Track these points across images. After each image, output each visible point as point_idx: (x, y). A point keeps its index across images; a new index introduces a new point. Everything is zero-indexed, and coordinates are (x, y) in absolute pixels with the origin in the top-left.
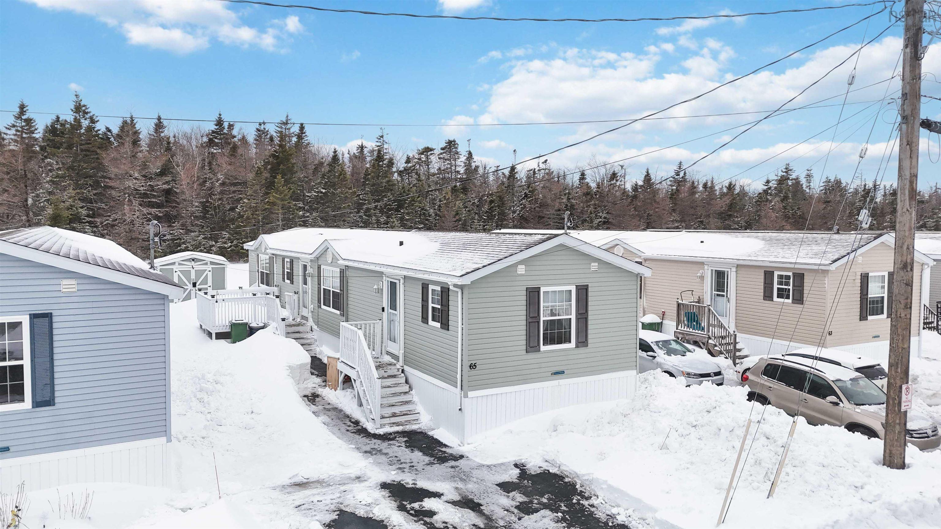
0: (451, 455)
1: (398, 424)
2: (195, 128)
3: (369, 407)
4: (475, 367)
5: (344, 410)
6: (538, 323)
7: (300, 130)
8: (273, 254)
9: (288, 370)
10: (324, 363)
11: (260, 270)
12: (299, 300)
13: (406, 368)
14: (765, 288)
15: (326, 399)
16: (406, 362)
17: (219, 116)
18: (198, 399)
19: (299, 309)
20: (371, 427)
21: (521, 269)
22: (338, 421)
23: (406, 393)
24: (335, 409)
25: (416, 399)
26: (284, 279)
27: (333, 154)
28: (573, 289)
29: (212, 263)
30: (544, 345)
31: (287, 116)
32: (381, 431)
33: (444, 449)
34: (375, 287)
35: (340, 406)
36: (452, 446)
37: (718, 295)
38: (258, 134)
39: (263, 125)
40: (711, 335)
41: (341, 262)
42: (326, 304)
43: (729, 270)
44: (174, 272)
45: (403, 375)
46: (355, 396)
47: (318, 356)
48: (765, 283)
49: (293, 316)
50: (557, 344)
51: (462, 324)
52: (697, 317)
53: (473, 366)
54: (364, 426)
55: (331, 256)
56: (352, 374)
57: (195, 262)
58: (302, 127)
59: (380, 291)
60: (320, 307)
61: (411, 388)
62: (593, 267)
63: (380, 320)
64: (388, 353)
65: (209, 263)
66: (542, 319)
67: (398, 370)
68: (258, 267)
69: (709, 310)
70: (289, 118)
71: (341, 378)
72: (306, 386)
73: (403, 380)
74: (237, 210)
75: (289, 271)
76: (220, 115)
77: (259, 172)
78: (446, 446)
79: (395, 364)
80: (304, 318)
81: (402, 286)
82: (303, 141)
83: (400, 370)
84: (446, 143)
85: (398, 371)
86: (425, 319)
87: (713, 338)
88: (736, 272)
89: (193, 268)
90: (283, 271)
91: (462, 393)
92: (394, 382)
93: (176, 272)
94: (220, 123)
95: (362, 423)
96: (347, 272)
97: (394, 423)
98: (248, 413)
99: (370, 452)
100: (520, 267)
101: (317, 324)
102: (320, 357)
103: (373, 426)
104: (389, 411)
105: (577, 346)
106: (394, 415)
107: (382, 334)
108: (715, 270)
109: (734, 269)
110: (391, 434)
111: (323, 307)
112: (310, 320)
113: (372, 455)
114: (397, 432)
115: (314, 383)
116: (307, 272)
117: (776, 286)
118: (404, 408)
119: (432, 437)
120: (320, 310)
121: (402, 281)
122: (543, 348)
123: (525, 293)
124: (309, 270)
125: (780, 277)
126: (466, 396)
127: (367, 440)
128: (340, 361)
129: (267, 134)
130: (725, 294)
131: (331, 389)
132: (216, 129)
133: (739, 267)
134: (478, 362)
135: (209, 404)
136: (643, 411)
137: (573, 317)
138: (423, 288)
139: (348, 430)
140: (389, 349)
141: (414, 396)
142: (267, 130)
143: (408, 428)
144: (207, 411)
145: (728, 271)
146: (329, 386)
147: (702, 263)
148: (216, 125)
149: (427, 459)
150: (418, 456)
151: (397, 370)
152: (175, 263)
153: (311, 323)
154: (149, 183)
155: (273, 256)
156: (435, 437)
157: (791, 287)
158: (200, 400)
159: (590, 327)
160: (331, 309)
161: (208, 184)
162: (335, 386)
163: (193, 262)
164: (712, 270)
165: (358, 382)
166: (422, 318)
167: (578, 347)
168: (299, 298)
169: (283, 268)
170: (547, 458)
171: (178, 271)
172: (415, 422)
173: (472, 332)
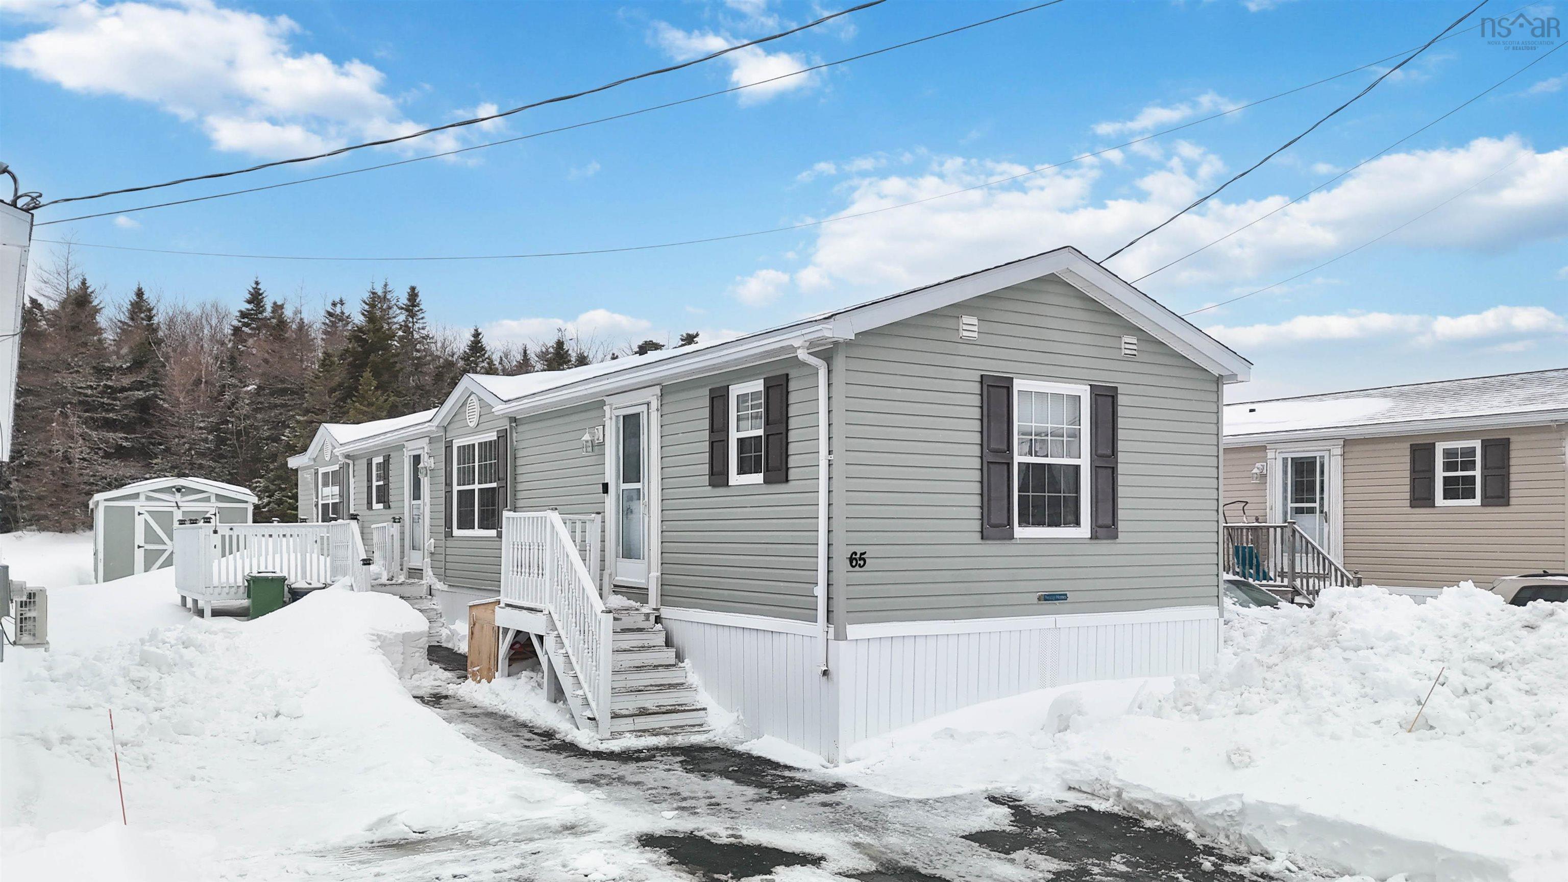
0: (811, 783)
1: (655, 732)
2: (208, 306)
3: (580, 692)
4: (862, 563)
5: (513, 714)
6: (1009, 465)
7: (409, 300)
8: (348, 456)
9: (373, 641)
10: (460, 654)
11: (320, 503)
12: (402, 539)
13: (666, 612)
14: (1413, 480)
15: (468, 700)
16: (666, 598)
17: (254, 286)
18: (132, 681)
19: (402, 558)
20: (584, 738)
21: (969, 325)
22: (499, 731)
23: (670, 665)
24: (490, 715)
25: (693, 678)
26: (370, 503)
27: (473, 339)
28: (1084, 392)
29: (219, 498)
30: (1020, 525)
31: (386, 285)
32: (616, 746)
33: (787, 773)
34: (587, 437)
35: (502, 708)
36: (807, 767)
37: (1299, 511)
38: (330, 321)
39: (339, 305)
40: (1299, 587)
41: (499, 408)
42: (466, 522)
43: (1326, 454)
44: (136, 513)
45: (659, 626)
46: (539, 685)
47: (444, 645)
48: (1413, 470)
49: (389, 572)
50: (1049, 525)
51: (830, 452)
52: (1256, 557)
53: (857, 560)
54: (568, 739)
55: (477, 409)
56: (532, 625)
57: (183, 495)
58: (413, 295)
59: (598, 447)
60: (449, 535)
61: (679, 657)
62: (1127, 346)
63: (598, 513)
64: (618, 589)
65: (213, 498)
66: (1017, 459)
67: (647, 616)
68: (317, 498)
69: (1294, 531)
70: (389, 288)
71: (504, 647)
72: (418, 683)
73: (660, 640)
74: (283, 438)
75: (381, 483)
76: (257, 283)
77: (327, 362)
78: (787, 767)
79: (637, 610)
80: (415, 573)
81: (655, 416)
82: (415, 320)
83: (652, 618)
85: (648, 619)
86: (718, 476)
87: (1305, 593)
88: (1343, 455)
89: (178, 507)
90: (370, 488)
91: (832, 630)
92: (640, 643)
93: (139, 514)
94: (256, 297)
95: (563, 734)
96: (514, 435)
97: (644, 731)
98: (265, 716)
99: (592, 782)
100: (966, 319)
101: (443, 574)
102: (450, 646)
103: (592, 734)
104: (630, 704)
105: (1094, 537)
106: (643, 712)
107: (603, 550)
108: (1292, 459)
109: (1338, 451)
110: (640, 751)
111: (457, 532)
112: (428, 573)
113: (599, 785)
114: (657, 749)
115: (435, 680)
116: (421, 465)
117: (1440, 474)
118: (667, 699)
119: (750, 756)
120: (450, 543)
121: (655, 404)
122: (1020, 532)
123: (976, 388)
124: (426, 462)
125: (1448, 453)
126: (840, 636)
127: (582, 762)
128: (502, 605)
129: (348, 323)
130: (1317, 505)
131: (479, 682)
132: (248, 310)
133: (1348, 443)
134: (870, 552)
135: (159, 689)
137: (1085, 463)
138: (712, 400)
139: (526, 746)
140: (621, 579)
141: (690, 673)
142: (347, 314)
143: (680, 740)
144: (151, 704)
145: (1322, 457)
146: (474, 675)
147: (1264, 448)
148: (249, 302)
149: (751, 792)
150: (720, 786)
151: (643, 618)
152: (138, 494)
153: (429, 577)
154: (105, 382)
155: (347, 461)
156: (756, 752)
157: (1477, 473)
158: (138, 684)
159: (1121, 491)
160: (477, 532)
161: (228, 397)
162: (489, 669)
163: (178, 495)
164: (1285, 460)
165: (549, 642)
166: (712, 473)
167: (1097, 538)
168: (402, 533)
169: (370, 480)
170: (1074, 778)
171: (146, 513)
172: (696, 729)
173: (855, 470)
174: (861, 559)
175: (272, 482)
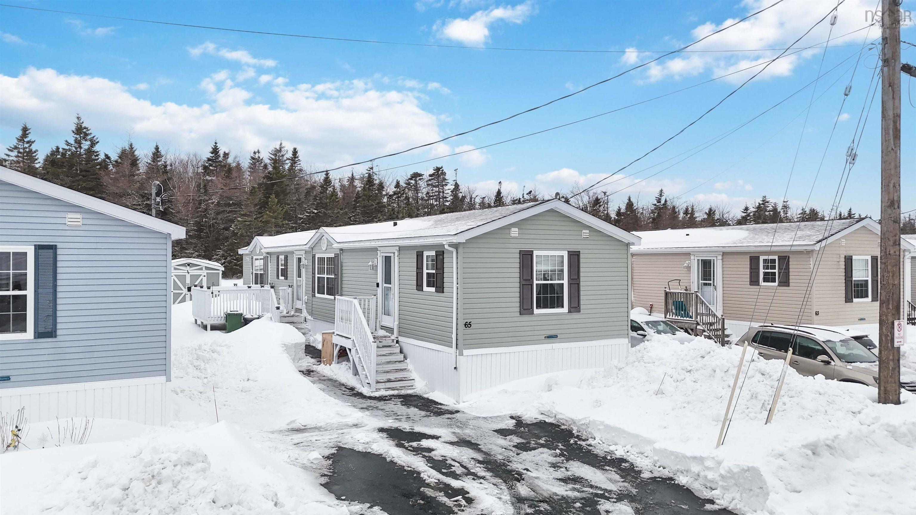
0: (447, 410)
1: (393, 389)
2: (192, 156)
3: (364, 373)
4: (470, 326)
5: (339, 380)
6: (532, 285)
7: (293, 155)
8: (268, 253)
9: (283, 347)
10: (318, 350)
11: (254, 272)
12: (293, 294)
13: (401, 339)
14: (751, 273)
15: (321, 373)
16: (400, 333)
17: (215, 145)
18: (195, 366)
19: (293, 303)
20: (366, 391)
21: (515, 232)
22: (333, 387)
23: (402, 361)
24: (330, 380)
25: (410, 367)
26: (278, 276)
27: (325, 176)
28: (565, 254)
29: (207, 268)
30: (537, 308)
31: (281, 144)
32: (377, 394)
33: (439, 406)
34: (370, 263)
35: (335, 377)
36: (448, 404)
37: (705, 284)
38: (253, 162)
39: (257, 153)
40: (699, 321)
41: (335, 245)
42: (321, 292)
43: (715, 258)
45: (397, 345)
46: (350, 368)
47: (311, 344)
48: (751, 268)
49: (287, 310)
50: (550, 308)
51: (457, 284)
52: (685, 306)
53: (467, 325)
54: (360, 391)
55: (326, 243)
56: (347, 344)
57: (191, 267)
58: (295, 152)
59: (374, 268)
60: (314, 296)
61: (405, 357)
62: (584, 234)
63: (375, 295)
64: (383, 327)
65: (204, 268)
66: (535, 282)
67: (393, 340)
68: (253, 270)
69: (697, 296)
70: (283, 145)
71: (336, 352)
72: (301, 364)
73: (398, 350)
74: (231, 229)
75: (283, 267)
76: (216, 143)
77: (253, 191)
78: (441, 404)
79: (390, 337)
80: (299, 310)
81: (396, 258)
82: (296, 165)
83: (395, 341)
84: (434, 170)
85: (393, 342)
86: (419, 287)
87: (701, 324)
88: (722, 259)
89: (188, 273)
90: (278, 269)
91: (458, 352)
92: (389, 352)
94: (215, 151)
95: (358, 389)
96: (342, 256)
97: (389, 388)
98: (244, 380)
99: (366, 408)
100: (513, 229)
101: (311, 313)
102: (314, 345)
103: (368, 390)
104: (385, 377)
105: (570, 311)
106: (389, 381)
107: (377, 311)
108: (701, 260)
109: (720, 257)
110: (386, 396)
111: (317, 295)
112: (305, 311)
113: (368, 410)
114: (393, 396)
115: (308, 363)
116: (302, 263)
117: (762, 271)
118: (399, 375)
119: (428, 399)
120: (314, 299)
121: (396, 254)
122: (536, 311)
123: (518, 255)
124: (304, 262)
125: (765, 261)
126: (461, 354)
127: (363, 401)
128: (335, 334)
129: (262, 162)
130: (712, 282)
131: (326, 365)
132: (211, 157)
133: (724, 254)
134: (473, 322)
135: (205, 370)
136: (637, 363)
137: (565, 282)
138: (417, 256)
139: (343, 394)
140: (384, 324)
141: (409, 364)
142: (261, 158)
143: (403, 392)
144: (203, 376)
145: (714, 260)
146: (324, 362)
147: (689, 254)
148: (212, 153)
149: (423, 413)
150: (413, 411)
151: (391, 341)
153: (305, 313)
154: (146, 202)
155: (267, 255)
156: (430, 398)
157: (776, 271)
158: (197, 368)
159: (582, 293)
160: (326, 296)
161: (203, 206)
162: (330, 360)
163: (188, 267)
164: (698, 260)
165: (353, 351)
166: (417, 285)
168: (293, 292)
169: (278, 265)
170: (543, 410)
171: (174, 276)
172: (410, 388)
173: (467, 291)
174: (469, 324)
175: (226, 252)
